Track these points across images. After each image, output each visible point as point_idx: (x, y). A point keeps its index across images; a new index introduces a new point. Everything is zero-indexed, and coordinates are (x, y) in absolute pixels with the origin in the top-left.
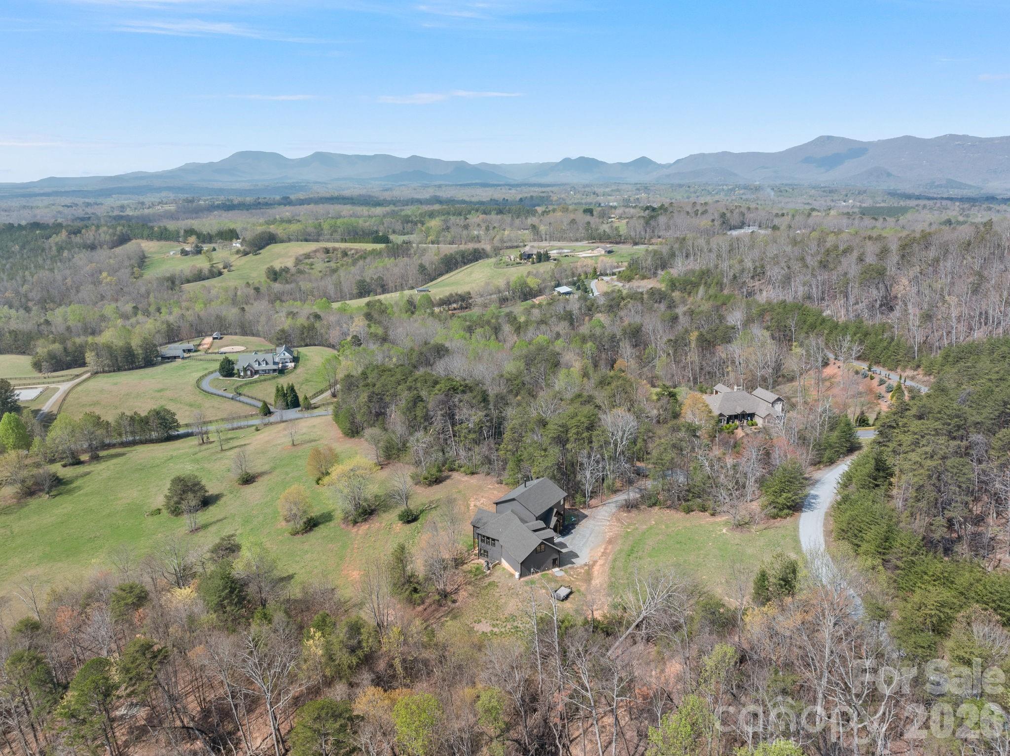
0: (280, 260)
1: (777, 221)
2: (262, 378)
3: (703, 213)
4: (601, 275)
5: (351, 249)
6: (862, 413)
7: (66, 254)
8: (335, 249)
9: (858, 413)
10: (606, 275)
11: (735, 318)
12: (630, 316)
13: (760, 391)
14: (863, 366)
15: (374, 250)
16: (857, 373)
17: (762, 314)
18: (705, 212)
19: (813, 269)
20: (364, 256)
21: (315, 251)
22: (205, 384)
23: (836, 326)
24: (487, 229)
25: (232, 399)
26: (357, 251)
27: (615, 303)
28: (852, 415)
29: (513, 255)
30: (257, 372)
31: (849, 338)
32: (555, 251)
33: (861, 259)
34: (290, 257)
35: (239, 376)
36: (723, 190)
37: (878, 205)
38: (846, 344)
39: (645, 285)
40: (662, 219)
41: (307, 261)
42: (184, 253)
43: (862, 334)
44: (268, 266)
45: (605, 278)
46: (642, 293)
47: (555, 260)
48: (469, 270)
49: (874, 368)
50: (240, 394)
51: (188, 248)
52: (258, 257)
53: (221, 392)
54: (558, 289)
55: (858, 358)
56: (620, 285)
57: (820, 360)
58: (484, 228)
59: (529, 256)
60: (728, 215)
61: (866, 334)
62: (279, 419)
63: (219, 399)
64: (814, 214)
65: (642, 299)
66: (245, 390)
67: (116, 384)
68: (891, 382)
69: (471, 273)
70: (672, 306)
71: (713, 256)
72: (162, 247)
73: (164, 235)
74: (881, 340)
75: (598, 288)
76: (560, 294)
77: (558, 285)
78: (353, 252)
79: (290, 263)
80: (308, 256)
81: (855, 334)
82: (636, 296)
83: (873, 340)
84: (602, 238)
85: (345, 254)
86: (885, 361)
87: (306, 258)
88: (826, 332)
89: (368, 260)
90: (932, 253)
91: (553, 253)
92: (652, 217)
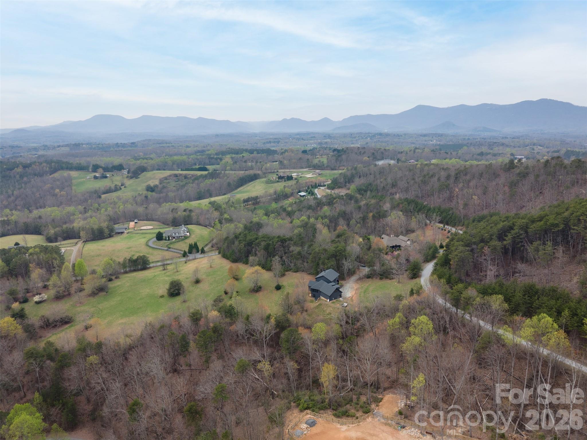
0: (152, 181)
1: (399, 156)
2: (177, 240)
3: (363, 154)
4: (319, 186)
5: (189, 175)
6: (441, 243)
7: (25, 179)
8: (181, 175)
9: (439, 244)
10: (321, 186)
11: (387, 206)
12: (339, 207)
13: (401, 237)
14: (442, 225)
15: (201, 175)
16: (439, 228)
17: (398, 205)
18: (364, 153)
19: (419, 184)
20: (197, 178)
21: (170, 176)
22: (150, 244)
23: (429, 209)
24: (257, 162)
25: (167, 250)
26: (193, 176)
27: (330, 201)
28: (438, 244)
29: (274, 177)
30: (174, 238)
31: (435, 214)
32: (295, 174)
33: (439, 179)
34: (157, 179)
35: (166, 240)
36: (369, 136)
37: (448, 143)
38: (434, 217)
39: (343, 192)
40: (344, 157)
41: (165, 181)
42: (95, 178)
43: (440, 211)
44: (146, 184)
45: (321, 188)
46: (342, 196)
47: (296, 179)
48: (253, 185)
49: (446, 226)
50: (170, 248)
51: (97, 175)
52: (139, 179)
53: (159, 247)
54: (300, 194)
55: (440, 222)
56: (330, 191)
57: (424, 224)
58: (255, 162)
59: (283, 177)
60: (376, 154)
61: (442, 213)
62: (194, 258)
63: (160, 250)
64: (417, 151)
65: (343, 198)
66: (171, 246)
67: (103, 246)
68: (452, 231)
69: (255, 186)
70: (357, 201)
71: (372, 176)
72: (80, 175)
73: (80, 168)
74: (449, 214)
75: (319, 193)
76: (301, 196)
77: (300, 192)
78: (190, 176)
79: (157, 182)
80: (166, 178)
81: (438, 212)
82: (340, 197)
83: (445, 214)
84: (316, 167)
85: (186, 177)
86: (451, 223)
87: (165, 180)
88: (426, 211)
89: (200, 180)
90: (468, 177)
91: (294, 175)
92: (339, 156)
